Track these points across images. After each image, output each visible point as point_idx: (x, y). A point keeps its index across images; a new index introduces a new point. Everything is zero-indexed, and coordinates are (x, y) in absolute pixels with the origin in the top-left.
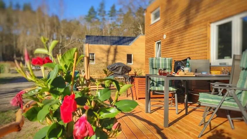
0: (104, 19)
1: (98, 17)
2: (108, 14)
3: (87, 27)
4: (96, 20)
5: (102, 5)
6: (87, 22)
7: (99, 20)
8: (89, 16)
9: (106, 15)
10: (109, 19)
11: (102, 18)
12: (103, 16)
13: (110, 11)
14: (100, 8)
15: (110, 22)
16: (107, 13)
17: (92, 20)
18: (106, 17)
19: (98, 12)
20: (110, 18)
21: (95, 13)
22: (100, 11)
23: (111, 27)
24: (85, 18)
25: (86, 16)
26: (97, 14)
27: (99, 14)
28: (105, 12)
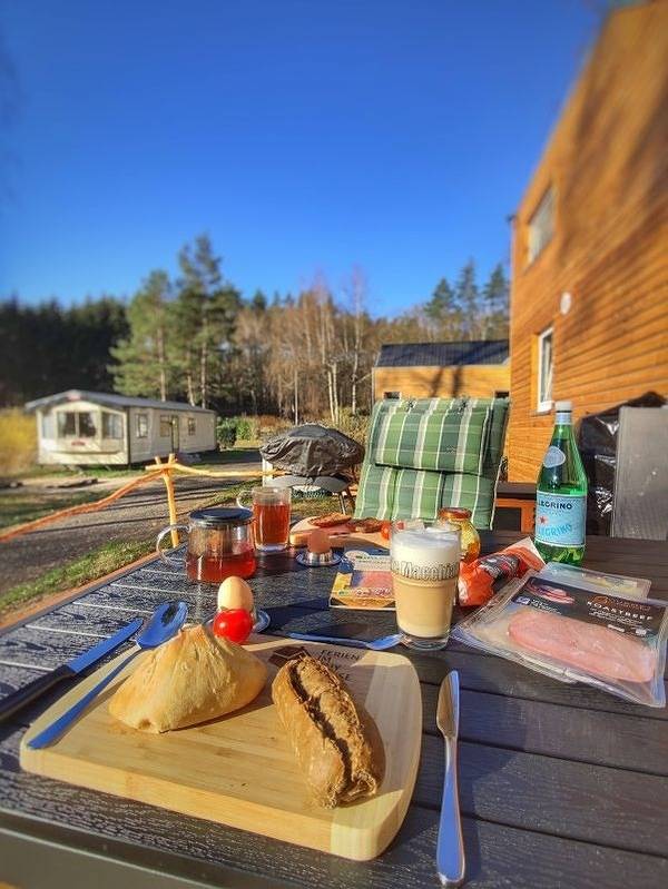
0: (473, 307)
1: (457, 302)
2: (485, 293)
3: (429, 329)
4: (452, 311)
5: (468, 272)
6: (429, 319)
7: (459, 309)
8: (434, 302)
9: (479, 295)
10: (484, 305)
11: (468, 303)
12: (470, 299)
13: (487, 286)
14: (461, 280)
15: (488, 312)
16: (480, 290)
17: (443, 312)
18: (477, 301)
19: (458, 291)
20: (489, 302)
21: (451, 294)
22: (463, 287)
23: (490, 325)
24: (425, 310)
25: (428, 304)
26: (455, 297)
27: (459, 297)
28: (474, 288)
